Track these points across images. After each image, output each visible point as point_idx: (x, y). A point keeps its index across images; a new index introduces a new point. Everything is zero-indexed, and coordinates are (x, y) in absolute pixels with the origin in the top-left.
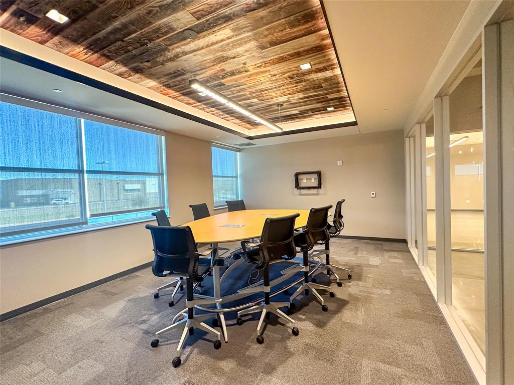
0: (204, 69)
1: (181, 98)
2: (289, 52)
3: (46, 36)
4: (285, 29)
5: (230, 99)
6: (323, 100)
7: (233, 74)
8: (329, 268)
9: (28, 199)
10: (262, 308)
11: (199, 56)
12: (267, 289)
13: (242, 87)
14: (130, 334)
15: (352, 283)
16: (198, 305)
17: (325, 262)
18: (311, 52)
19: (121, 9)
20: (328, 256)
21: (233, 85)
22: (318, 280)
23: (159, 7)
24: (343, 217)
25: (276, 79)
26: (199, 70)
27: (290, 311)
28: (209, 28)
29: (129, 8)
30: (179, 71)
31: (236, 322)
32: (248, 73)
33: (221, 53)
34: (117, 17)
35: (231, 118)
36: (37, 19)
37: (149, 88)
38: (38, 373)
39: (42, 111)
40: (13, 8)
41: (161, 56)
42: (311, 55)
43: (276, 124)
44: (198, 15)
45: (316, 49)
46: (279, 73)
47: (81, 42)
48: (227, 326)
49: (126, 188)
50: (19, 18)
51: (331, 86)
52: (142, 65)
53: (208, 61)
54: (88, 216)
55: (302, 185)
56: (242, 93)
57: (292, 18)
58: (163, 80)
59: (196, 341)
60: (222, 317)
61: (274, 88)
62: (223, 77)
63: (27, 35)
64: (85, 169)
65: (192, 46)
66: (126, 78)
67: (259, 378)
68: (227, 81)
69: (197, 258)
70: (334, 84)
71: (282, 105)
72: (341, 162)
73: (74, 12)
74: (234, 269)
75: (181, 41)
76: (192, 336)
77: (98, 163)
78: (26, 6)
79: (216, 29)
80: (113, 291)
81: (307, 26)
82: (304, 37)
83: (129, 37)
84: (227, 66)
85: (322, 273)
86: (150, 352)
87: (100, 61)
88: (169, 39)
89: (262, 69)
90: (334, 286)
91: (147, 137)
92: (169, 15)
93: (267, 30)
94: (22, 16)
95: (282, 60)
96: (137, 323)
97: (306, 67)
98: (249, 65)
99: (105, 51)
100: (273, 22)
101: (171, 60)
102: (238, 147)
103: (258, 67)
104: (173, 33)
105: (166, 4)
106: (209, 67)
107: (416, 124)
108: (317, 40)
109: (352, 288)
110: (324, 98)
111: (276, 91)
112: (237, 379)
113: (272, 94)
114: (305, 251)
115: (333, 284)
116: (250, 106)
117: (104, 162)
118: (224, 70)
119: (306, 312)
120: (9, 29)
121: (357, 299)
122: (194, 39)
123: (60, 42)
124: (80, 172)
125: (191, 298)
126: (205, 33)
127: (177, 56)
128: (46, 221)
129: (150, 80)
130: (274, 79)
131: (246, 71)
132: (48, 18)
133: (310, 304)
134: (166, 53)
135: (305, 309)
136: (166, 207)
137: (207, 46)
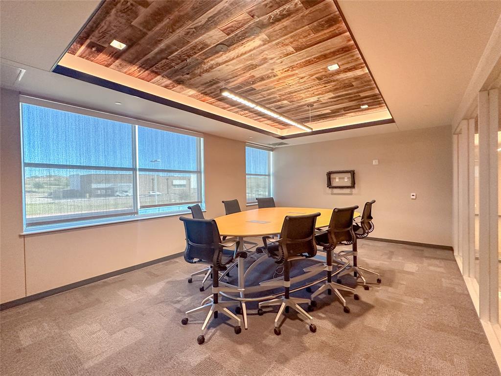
0: (236, 76)
1: (216, 103)
2: (315, 55)
3: (110, 60)
4: (309, 34)
5: (258, 104)
6: (354, 98)
7: (262, 79)
8: (356, 270)
9: (99, 191)
10: (282, 301)
11: (231, 66)
12: (288, 284)
13: (271, 90)
14: (166, 311)
15: (381, 288)
16: (224, 293)
17: (352, 263)
18: (338, 53)
19: (165, 33)
20: (355, 258)
21: (263, 89)
22: (343, 281)
23: (195, 28)
24: (372, 218)
25: (305, 81)
26: (231, 78)
27: (310, 308)
28: (238, 41)
29: (171, 32)
30: (214, 80)
31: (257, 312)
32: (277, 77)
33: (250, 62)
34: (162, 40)
35: (263, 119)
36: (104, 48)
37: (189, 96)
38: (96, 332)
39: (107, 120)
40: (88, 41)
41: (198, 68)
42: (338, 56)
43: (305, 124)
44: (228, 31)
45: (342, 50)
46: (306, 75)
47: (136, 63)
48: (247, 314)
49: (174, 184)
50: (92, 49)
51: (363, 85)
52: (183, 77)
53: (239, 69)
54: (139, 207)
55: (334, 184)
56: (272, 96)
57: (315, 24)
58: (201, 88)
59: (219, 324)
60: (244, 305)
61: (303, 90)
62: (254, 83)
63: (96, 61)
64: (138, 167)
65: (224, 57)
66: (170, 89)
67: (272, 366)
68: (258, 86)
69: (221, 249)
70: (366, 82)
71: (312, 106)
72: (377, 161)
73: (130, 40)
74: (260, 264)
75: (215, 54)
76: (216, 319)
77: (152, 161)
78: (96, 39)
79: (244, 41)
80: (156, 273)
81: (331, 29)
82: (329, 40)
83: (172, 56)
84: (256, 72)
85: (349, 274)
86: (181, 328)
87: (150, 77)
88: (204, 54)
89: (290, 73)
90: (361, 289)
91: (188, 138)
92: (204, 34)
93: (291, 37)
94: (93, 47)
95: (309, 63)
96: (172, 302)
97: (334, 67)
98: (277, 70)
99: (154, 69)
100: (297, 29)
101: (207, 71)
102: (272, 146)
103: (286, 71)
104: (208, 49)
105: (201, 25)
106: (240, 75)
107: (463, 120)
108: (343, 41)
109: (380, 293)
110: (356, 96)
111: (305, 93)
112: (252, 363)
113: (302, 95)
114: (329, 250)
115: (359, 286)
116: (280, 108)
117: (156, 161)
118: (254, 77)
119: (327, 311)
120: (85, 58)
121: (383, 305)
122: (225, 52)
123: (120, 64)
124: (134, 169)
125: (216, 285)
126: (235, 46)
127: (211, 68)
128: (108, 210)
129: (190, 90)
130: (302, 81)
131: (274, 76)
132: (111, 47)
133: (332, 304)
134: (203, 65)
135: (327, 308)
136: (203, 202)
137: (238, 57)
